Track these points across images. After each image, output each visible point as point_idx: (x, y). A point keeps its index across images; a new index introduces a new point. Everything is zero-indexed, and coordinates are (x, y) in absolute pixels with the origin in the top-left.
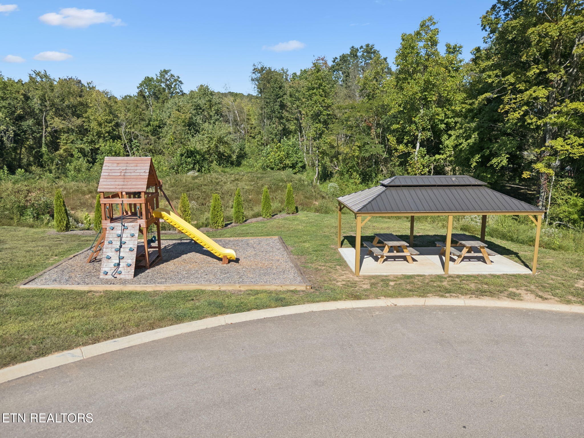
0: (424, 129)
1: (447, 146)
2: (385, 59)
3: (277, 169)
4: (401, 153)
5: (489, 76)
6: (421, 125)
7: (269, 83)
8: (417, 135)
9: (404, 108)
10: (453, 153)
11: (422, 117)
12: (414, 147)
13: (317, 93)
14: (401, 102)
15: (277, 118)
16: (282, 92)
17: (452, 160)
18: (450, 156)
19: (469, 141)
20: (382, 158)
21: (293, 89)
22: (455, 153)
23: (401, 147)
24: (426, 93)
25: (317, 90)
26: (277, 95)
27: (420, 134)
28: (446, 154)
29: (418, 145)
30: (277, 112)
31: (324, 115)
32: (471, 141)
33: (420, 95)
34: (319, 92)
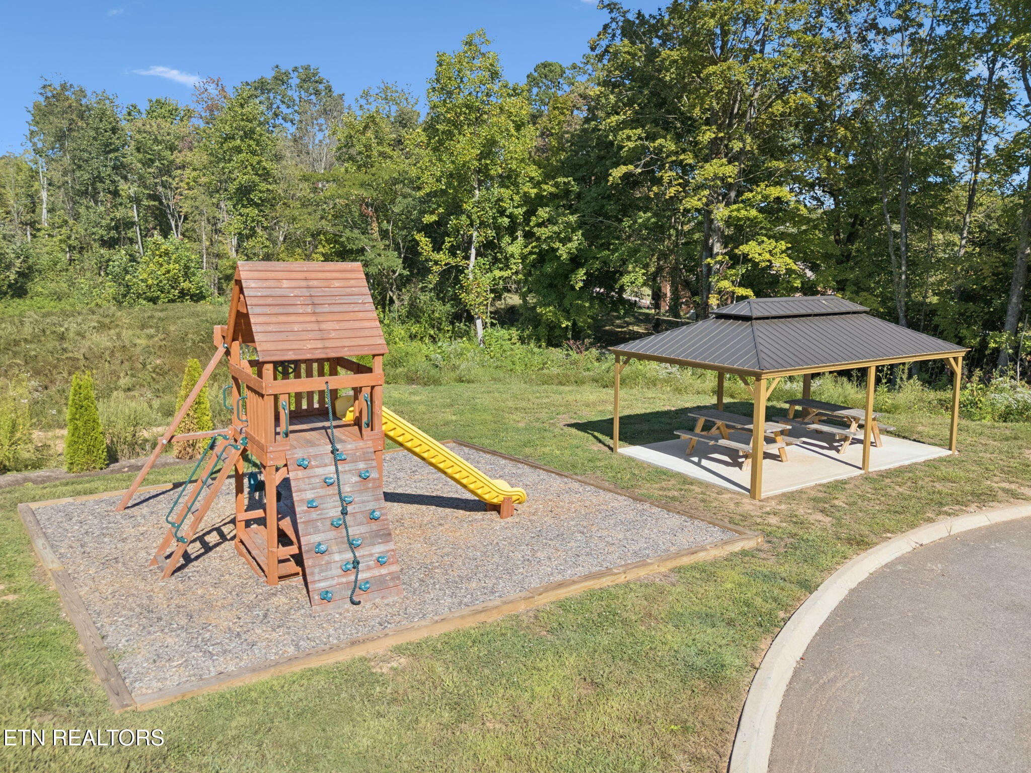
0: (483, 224)
1: (512, 256)
2: (341, 96)
3: (166, 300)
4: (444, 268)
5: (629, 138)
6: (478, 217)
7: (82, 119)
8: (471, 236)
9: (449, 184)
10: (521, 266)
11: (479, 202)
12: (467, 258)
13: (244, 147)
14: (439, 174)
15: (110, 192)
16: (118, 138)
17: (521, 279)
18: (517, 273)
19: (569, 245)
20: (394, 277)
21: (145, 135)
22: (524, 268)
23: (443, 257)
24: (488, 162)
25: (242, 140)
26: (107, 146)
27: (475, 234)
28: (511, 269)
29: (473, 252)
30: (108, 182)
31: (260, 192)
32: (573, 245)
33: (476, 163)
34: (249, 146)
